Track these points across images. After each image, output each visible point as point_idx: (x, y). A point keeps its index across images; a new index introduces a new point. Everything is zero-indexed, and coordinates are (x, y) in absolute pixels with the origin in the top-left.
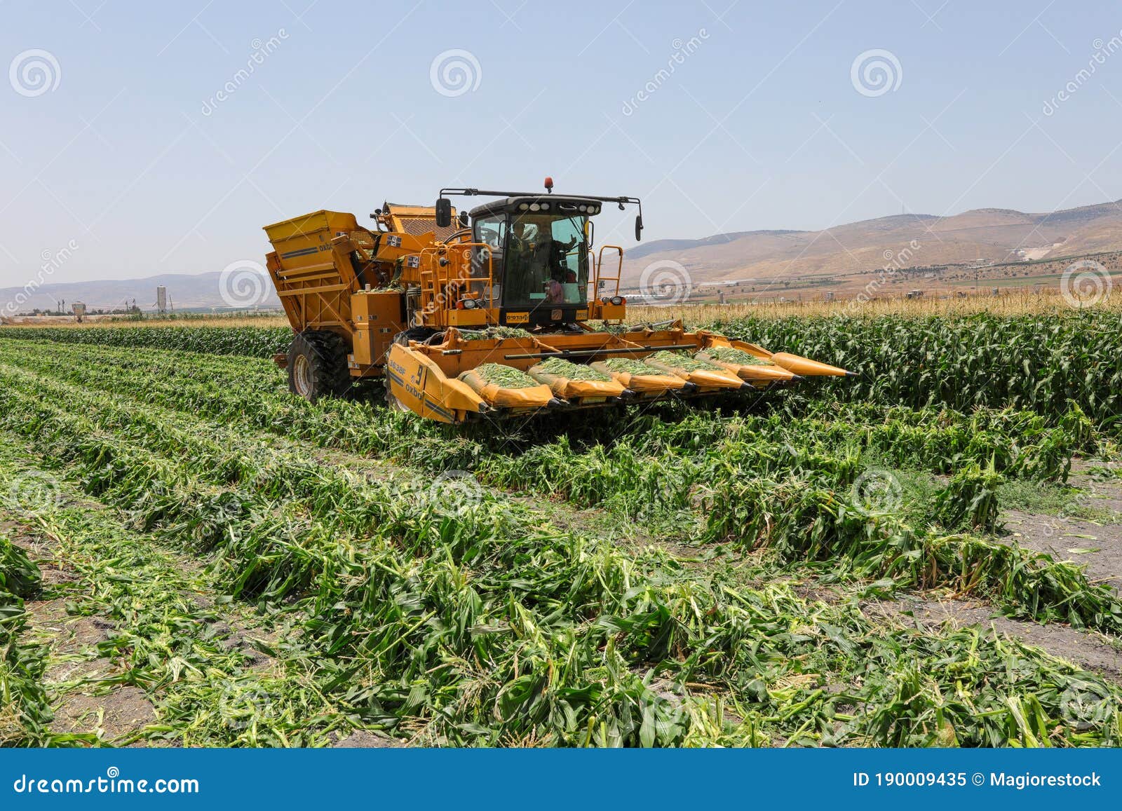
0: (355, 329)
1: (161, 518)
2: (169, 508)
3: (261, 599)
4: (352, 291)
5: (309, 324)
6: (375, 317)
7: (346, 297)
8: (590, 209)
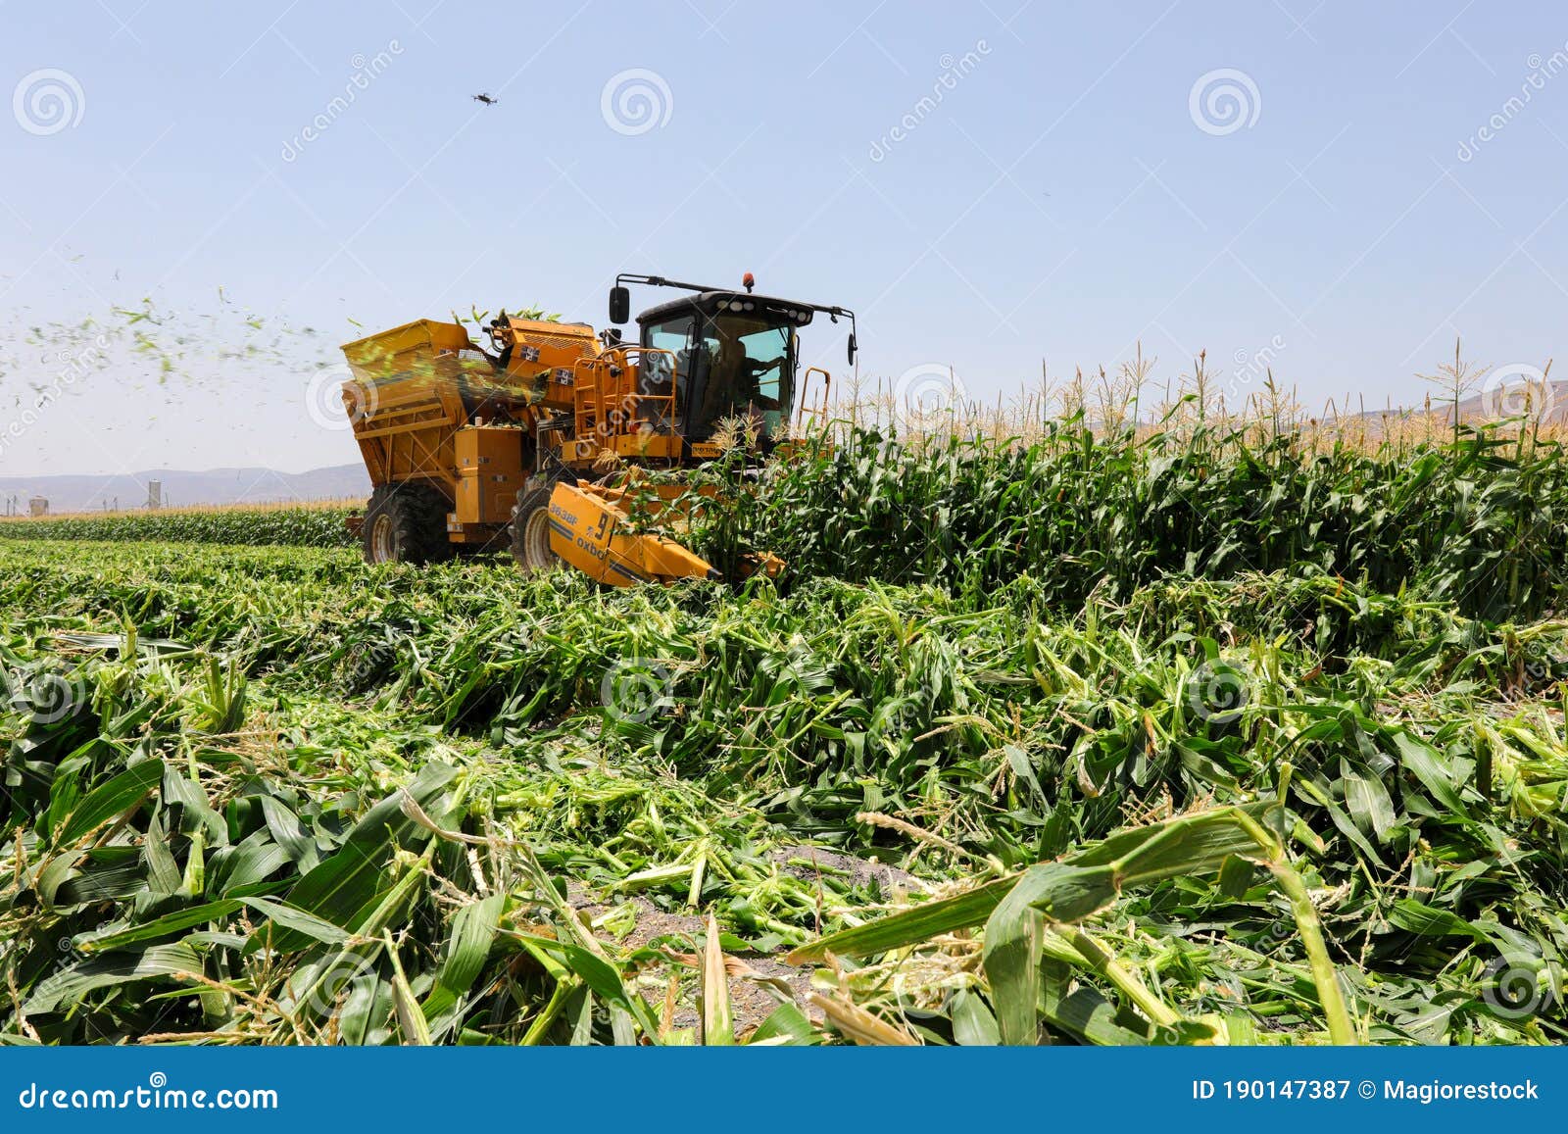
0: (458, 477)
1: (274, 658)
2: (286, 643)
3: (496, 725)
4: (457, 425)
5: (395, 477)
6: (486, 460)
7: (447, 434)
8: (802, 317)
